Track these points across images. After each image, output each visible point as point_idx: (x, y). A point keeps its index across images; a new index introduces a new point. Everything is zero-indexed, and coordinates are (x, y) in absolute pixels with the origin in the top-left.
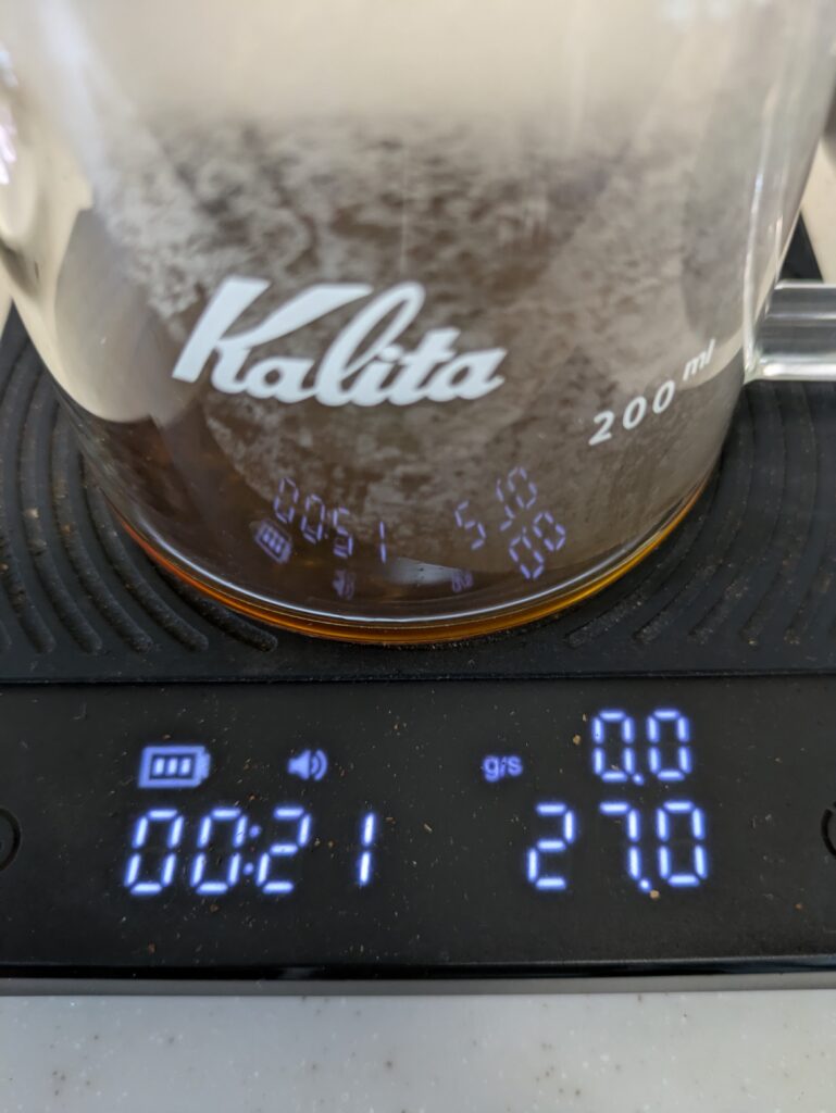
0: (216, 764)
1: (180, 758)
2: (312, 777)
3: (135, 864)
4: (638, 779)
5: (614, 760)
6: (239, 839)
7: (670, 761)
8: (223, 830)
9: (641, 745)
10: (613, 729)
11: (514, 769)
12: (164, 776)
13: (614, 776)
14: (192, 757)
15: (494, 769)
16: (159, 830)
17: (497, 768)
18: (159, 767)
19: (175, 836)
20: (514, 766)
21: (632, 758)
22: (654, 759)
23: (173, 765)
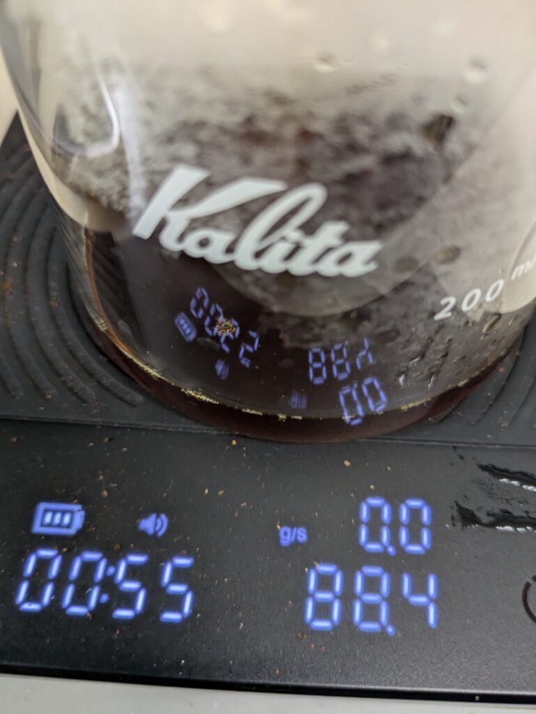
0: (88, 519)
1: (64, 513)
2: (156, 533)
3: (24, 588)
4: (391, 550)
5: (374, 536)
6: (100, 574)
7: (415, 538)
8: (89, 568)
9: (395, 525)
10: (375, 512)
11: (301, 537)
12: (50, 525)
13: (373, 547)
14: (72, 513)
15: (288, 535)
16: (43, 564)
17: (289, 537)
18: (48, 518)
19: (55, 569)
20: (302, 535)
21: (388, 534)
22: (404, 536)
23: (58, 517)
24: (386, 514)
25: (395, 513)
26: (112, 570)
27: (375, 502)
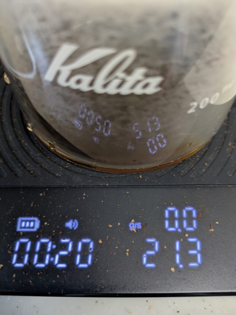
0: (42, 223)
1: (30, 221)
2: (73, 228)
3: (15, 257)
4: (179, 230)
5: (172, 225)
6: (49, 249)
7: (190, 224)
8: (44, 246)
9: (181, 219)
10: (172, 213)
11: (139, 226)
12: (25, 227)
13: (172, 229)
14: (34, 222)
16: (23, 245)
17: (133, 227)
18: (23, 224)
19: (28, 248)
21: (178, 224)
22: (185, 223)
23: (28, 224)
24: (176, 214)
25: (181, 213)
26: (54, 247)
27: (171, 209)
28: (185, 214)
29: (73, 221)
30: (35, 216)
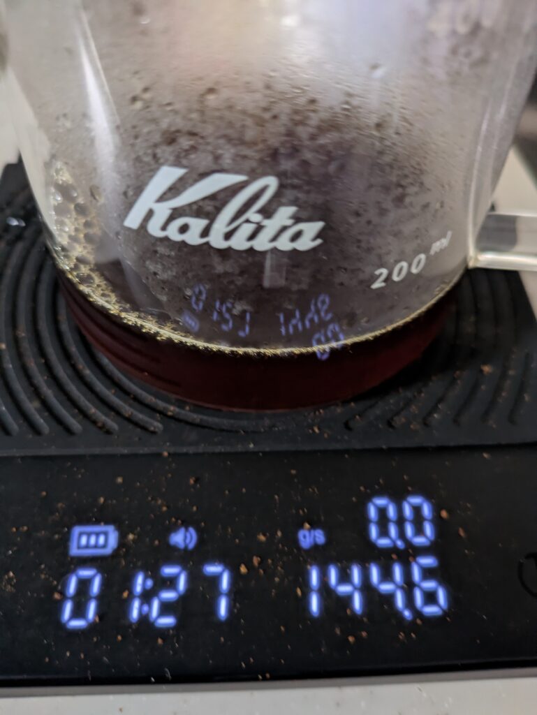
1: (98, 535)
2: (186, 548)
3: (68, 607)
4: (400, 544)
5: (384, 532)
6: (138, 589)
7: (419, 531)
9: (401, 522)
10: (382, 512)
11: (319, 538)
12: (87, 546)
13: (384, 542)
14: (106, 534)
15: (306, 539)
16: (84, 584)
18: (84, 540)
19: (96, 587)
21: (395, 530)
22: (409, 530)
23: (93, 540)
24: (392, 512)
25: (400, 511)
26: (150, 583)
27: (381, 502)
28: (408, 511)
29: (187, 529)
30: (107, 523)
